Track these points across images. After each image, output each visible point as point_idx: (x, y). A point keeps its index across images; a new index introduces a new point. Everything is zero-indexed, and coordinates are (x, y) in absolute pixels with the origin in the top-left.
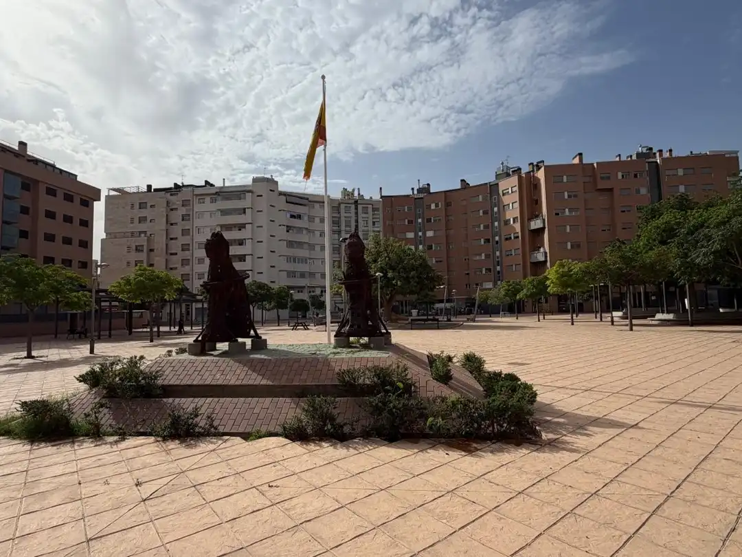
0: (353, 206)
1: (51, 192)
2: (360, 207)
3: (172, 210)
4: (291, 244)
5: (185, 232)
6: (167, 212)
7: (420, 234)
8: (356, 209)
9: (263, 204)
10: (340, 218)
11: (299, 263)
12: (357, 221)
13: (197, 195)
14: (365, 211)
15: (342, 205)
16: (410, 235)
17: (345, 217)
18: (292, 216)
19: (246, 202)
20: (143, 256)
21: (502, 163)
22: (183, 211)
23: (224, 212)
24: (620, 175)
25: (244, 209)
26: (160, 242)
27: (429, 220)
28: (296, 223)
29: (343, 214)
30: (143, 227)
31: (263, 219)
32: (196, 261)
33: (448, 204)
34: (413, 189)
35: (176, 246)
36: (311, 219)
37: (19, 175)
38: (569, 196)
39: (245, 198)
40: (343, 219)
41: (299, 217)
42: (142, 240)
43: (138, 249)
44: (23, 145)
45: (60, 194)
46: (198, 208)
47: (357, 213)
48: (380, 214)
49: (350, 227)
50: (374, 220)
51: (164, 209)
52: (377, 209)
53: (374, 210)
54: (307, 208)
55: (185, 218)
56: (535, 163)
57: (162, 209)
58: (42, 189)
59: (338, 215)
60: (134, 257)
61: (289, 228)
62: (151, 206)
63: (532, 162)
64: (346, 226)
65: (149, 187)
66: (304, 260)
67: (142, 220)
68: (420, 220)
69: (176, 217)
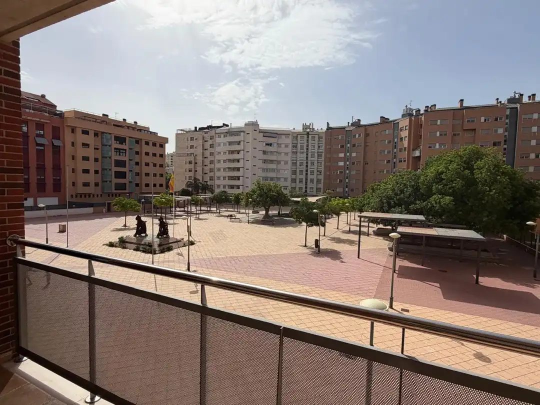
0: (306, 136)
1: (147, 143)
2: (310, 136)
3: (206, 141)
4: (265, 161)
5: (212, 154)
6: (203, 142)
7: (348, 154)
8: (308, 137)
9: (250, 138)
10: (297, 144)
11: (270, 172)
12: (308, 146)
13: (217, 133)
14: (313, 139)
15: (299, 136)
16: (342, 155)
17: (301, 143)
18: (267, 144)
19: (241, 138)
20: (192, 166)
21: (406, 106)
22: (210, 142)
23: (230, 143)
24: (483, 119)
25: (240, 142)
26: (200, 159)
27: (354, 145)
28: (269, 149)
29: (299, 141)
30: (192, 151)
31: (249, 148)
32: (216, 170)
33: (367, 135)
34: (349, 123)
35: (207, 162)
36: (279, 145)
37: (134, 138)
38: (441, 135)
39: (240, 135)
40: (299, 145)
41: (270, 145)
42: (192, 159)
43: (190, 163)
44: (136, 123)
45: (151, 144)
46: (218, 140)
47: (308, 140)
48: (323, 140)
49: (303, 149)
50: (320, 145)
51: (201, 141)
52: (322, 138)
53: (319, 138)
54: (276, 139)
55: (212, 146)
56: (430, 106)
57: (201, 142)
58: (143, 143)
59: (296, 142)
60: (188, 166)
61: (264, 152)
62: (196, 139)
63: (428, 105)
64: (301, 149)
65: (196, 128)
66: (273, 170)
67: (192, 147)
68: (349, 145)
69: (207, 145)
